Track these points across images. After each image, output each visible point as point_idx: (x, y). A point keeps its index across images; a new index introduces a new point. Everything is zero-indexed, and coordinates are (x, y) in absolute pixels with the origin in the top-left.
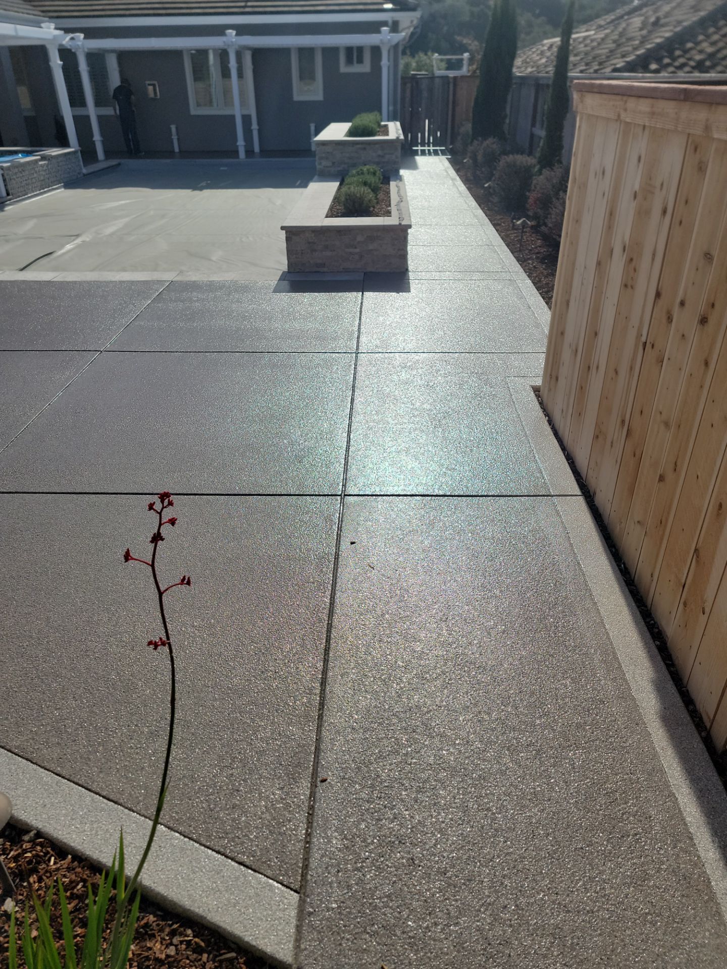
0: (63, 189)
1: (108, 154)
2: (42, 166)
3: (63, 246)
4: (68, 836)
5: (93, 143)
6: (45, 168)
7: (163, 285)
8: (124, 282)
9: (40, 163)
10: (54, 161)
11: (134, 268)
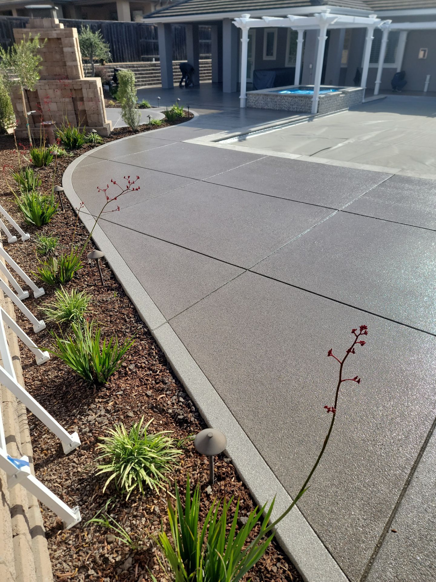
0: (347, 111)
1: (381, 91)
2: (341, 97)
3: (337, 144)
4: (244, 471)
5: (374, 84)
6: (342, 98)
7: (388, 176)
8: (365, 171)
9: (341, 95)
10: (349, 95)
11: (374, 163)
